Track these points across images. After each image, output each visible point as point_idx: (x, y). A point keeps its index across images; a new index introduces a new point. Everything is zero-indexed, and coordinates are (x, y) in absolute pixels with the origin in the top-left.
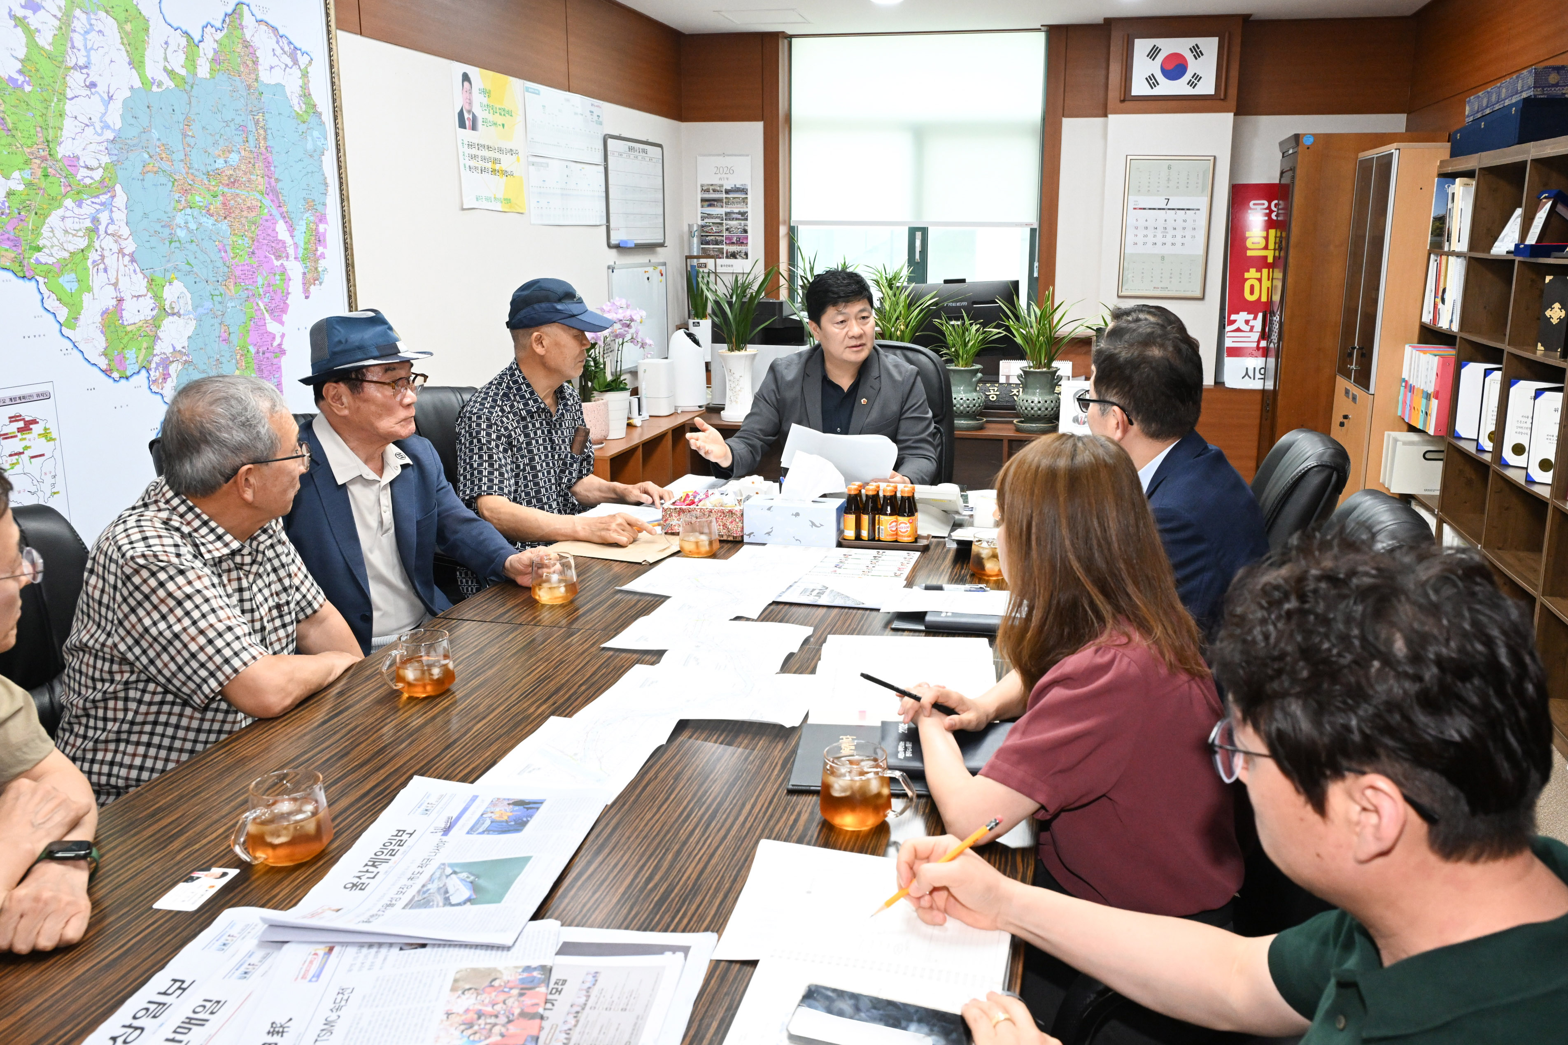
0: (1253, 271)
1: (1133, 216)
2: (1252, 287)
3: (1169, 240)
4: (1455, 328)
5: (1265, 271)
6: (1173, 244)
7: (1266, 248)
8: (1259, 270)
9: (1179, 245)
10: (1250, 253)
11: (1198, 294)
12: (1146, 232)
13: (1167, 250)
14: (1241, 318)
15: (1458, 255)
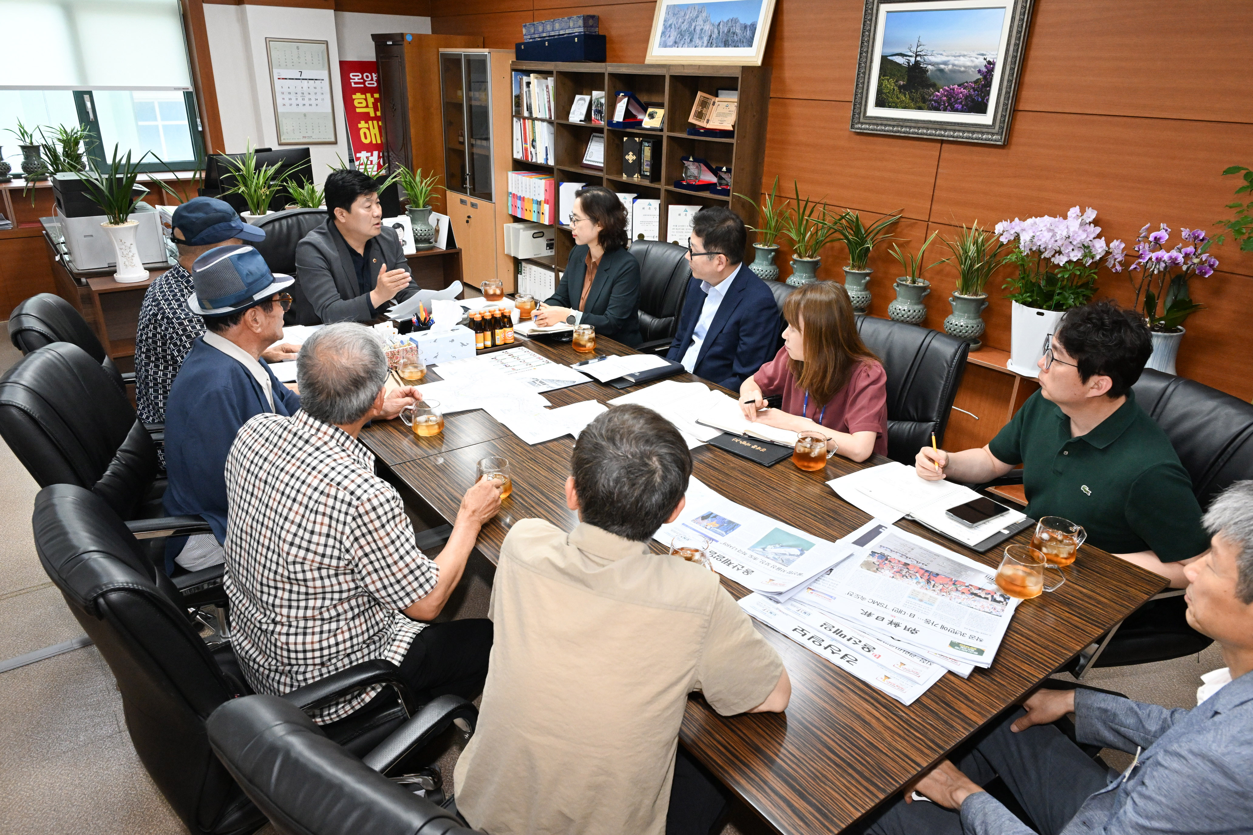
0: (363, 122)
1: (278, 84)
2: (365, 134)
3: (307, 102)
4: (551, 162)
5: (370, 122)
6: (310, 105)
7: (367, 106)
8: (366, 122)
9: (314, 105)
10: (358, 110)
11: (333, 140)
12: (290, 96)
13: (306, 109)
14: (363, 155)
15: (542, 120)
